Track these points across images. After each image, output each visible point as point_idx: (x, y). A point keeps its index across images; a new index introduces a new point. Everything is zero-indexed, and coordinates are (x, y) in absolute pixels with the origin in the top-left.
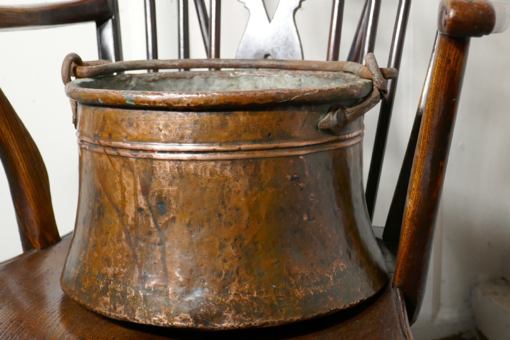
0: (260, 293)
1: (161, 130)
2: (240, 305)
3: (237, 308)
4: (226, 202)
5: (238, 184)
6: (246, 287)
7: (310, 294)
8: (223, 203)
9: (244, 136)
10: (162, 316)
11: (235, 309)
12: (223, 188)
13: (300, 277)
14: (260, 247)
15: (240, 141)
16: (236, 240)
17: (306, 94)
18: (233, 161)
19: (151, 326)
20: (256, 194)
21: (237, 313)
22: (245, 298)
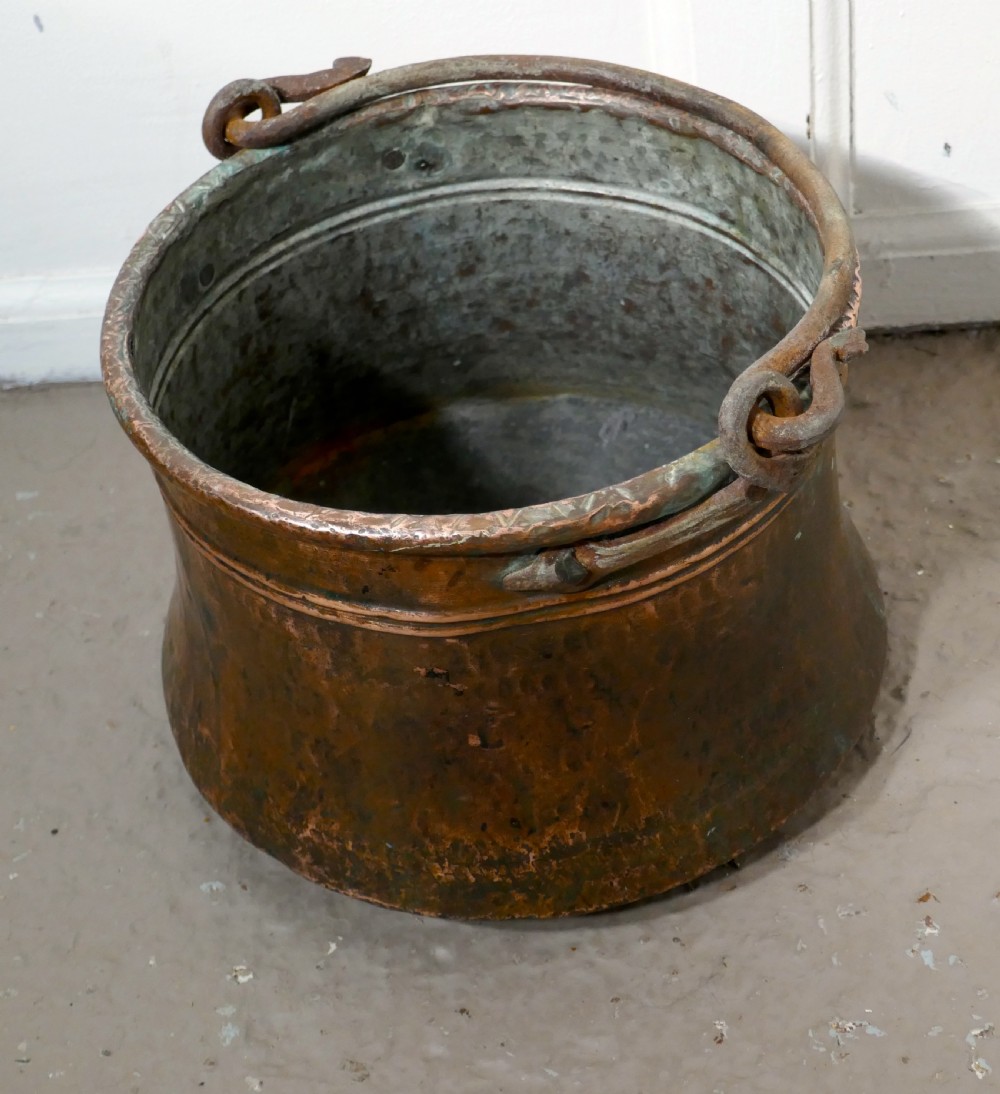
0: (359, 847)
2: (321, 852)
3: (316, 854)
4: (295, 673)
5: (312, 654)
6: (334, 827)
7: (467, 879)
8: (290, 672)
9: (309, 578)
11: (312, 855)
12: (286, 648)
15: (303, 584)
16: (318, 742)
17: (430, 545)
18: (295, 612)
20: (349, 682)
21: (315, 863)
22: (330, 844)
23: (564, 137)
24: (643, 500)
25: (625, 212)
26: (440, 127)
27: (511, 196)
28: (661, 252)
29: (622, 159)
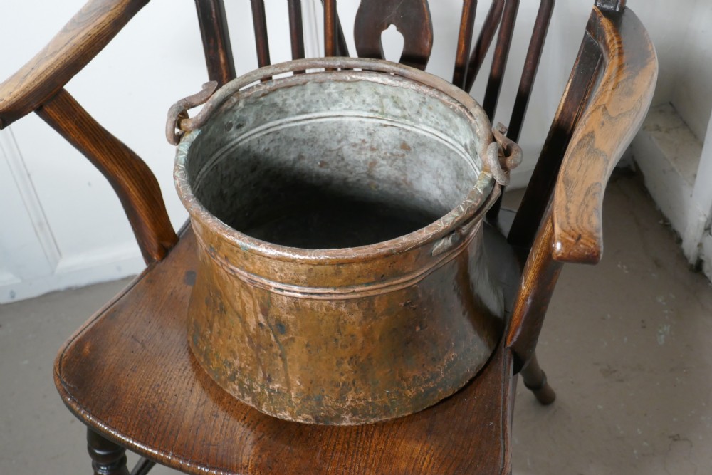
0: (375, 398)
1: (277, 272)
2: (356, 409)
3: (354, 411)
4: (342, 330)
5: (353, 317)
6: (362, 395)
7: (421, 391)
8: (339, 331)
9: (357, 281)
10: (287, 414)
11: (352, 412)
12: (339, 320)
13: (411, 379)
14: (374, 362)
15: (354, 284)
16: (351, 358)
17: (420, 243)
18: (347, 300)
19: (276, 418)
20: (370, 323)
21: (354, 415)
22: (361, 403)
23: (294, 98)
24: (477, 202)
25: (321, 123)
26: (246, 107)
27: (271, 130)
28: (339, 135)
29: (320, 100)
